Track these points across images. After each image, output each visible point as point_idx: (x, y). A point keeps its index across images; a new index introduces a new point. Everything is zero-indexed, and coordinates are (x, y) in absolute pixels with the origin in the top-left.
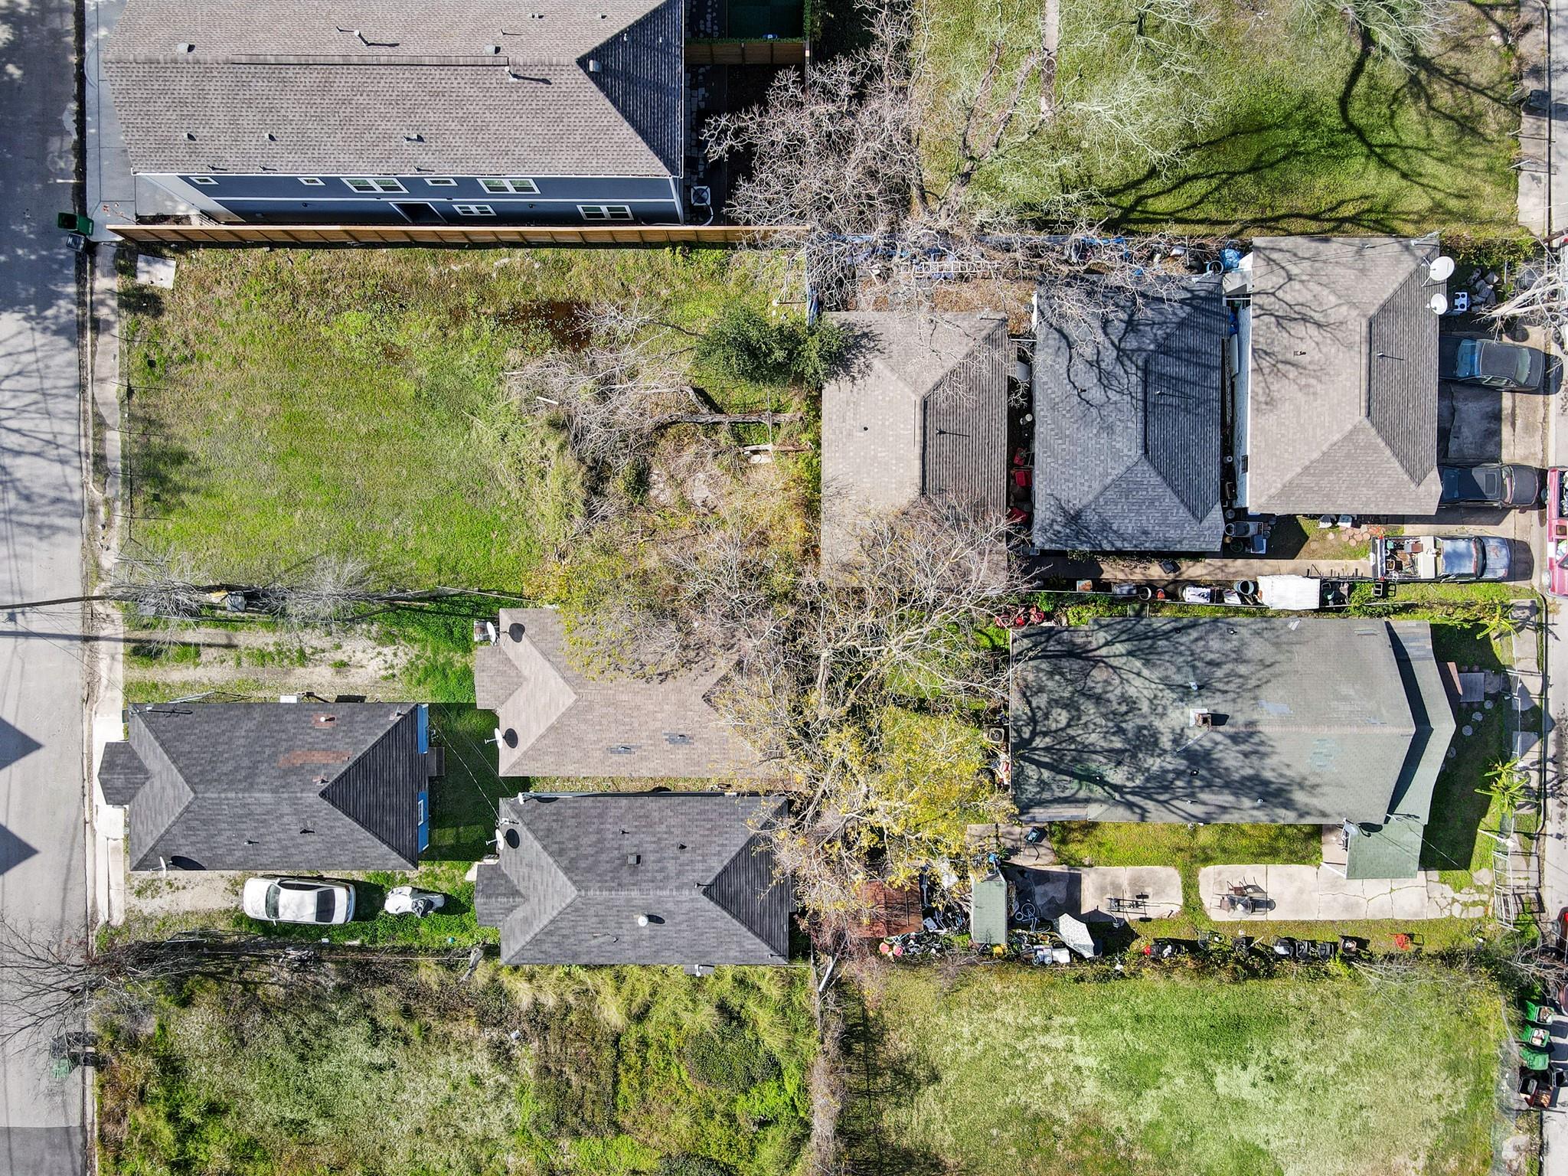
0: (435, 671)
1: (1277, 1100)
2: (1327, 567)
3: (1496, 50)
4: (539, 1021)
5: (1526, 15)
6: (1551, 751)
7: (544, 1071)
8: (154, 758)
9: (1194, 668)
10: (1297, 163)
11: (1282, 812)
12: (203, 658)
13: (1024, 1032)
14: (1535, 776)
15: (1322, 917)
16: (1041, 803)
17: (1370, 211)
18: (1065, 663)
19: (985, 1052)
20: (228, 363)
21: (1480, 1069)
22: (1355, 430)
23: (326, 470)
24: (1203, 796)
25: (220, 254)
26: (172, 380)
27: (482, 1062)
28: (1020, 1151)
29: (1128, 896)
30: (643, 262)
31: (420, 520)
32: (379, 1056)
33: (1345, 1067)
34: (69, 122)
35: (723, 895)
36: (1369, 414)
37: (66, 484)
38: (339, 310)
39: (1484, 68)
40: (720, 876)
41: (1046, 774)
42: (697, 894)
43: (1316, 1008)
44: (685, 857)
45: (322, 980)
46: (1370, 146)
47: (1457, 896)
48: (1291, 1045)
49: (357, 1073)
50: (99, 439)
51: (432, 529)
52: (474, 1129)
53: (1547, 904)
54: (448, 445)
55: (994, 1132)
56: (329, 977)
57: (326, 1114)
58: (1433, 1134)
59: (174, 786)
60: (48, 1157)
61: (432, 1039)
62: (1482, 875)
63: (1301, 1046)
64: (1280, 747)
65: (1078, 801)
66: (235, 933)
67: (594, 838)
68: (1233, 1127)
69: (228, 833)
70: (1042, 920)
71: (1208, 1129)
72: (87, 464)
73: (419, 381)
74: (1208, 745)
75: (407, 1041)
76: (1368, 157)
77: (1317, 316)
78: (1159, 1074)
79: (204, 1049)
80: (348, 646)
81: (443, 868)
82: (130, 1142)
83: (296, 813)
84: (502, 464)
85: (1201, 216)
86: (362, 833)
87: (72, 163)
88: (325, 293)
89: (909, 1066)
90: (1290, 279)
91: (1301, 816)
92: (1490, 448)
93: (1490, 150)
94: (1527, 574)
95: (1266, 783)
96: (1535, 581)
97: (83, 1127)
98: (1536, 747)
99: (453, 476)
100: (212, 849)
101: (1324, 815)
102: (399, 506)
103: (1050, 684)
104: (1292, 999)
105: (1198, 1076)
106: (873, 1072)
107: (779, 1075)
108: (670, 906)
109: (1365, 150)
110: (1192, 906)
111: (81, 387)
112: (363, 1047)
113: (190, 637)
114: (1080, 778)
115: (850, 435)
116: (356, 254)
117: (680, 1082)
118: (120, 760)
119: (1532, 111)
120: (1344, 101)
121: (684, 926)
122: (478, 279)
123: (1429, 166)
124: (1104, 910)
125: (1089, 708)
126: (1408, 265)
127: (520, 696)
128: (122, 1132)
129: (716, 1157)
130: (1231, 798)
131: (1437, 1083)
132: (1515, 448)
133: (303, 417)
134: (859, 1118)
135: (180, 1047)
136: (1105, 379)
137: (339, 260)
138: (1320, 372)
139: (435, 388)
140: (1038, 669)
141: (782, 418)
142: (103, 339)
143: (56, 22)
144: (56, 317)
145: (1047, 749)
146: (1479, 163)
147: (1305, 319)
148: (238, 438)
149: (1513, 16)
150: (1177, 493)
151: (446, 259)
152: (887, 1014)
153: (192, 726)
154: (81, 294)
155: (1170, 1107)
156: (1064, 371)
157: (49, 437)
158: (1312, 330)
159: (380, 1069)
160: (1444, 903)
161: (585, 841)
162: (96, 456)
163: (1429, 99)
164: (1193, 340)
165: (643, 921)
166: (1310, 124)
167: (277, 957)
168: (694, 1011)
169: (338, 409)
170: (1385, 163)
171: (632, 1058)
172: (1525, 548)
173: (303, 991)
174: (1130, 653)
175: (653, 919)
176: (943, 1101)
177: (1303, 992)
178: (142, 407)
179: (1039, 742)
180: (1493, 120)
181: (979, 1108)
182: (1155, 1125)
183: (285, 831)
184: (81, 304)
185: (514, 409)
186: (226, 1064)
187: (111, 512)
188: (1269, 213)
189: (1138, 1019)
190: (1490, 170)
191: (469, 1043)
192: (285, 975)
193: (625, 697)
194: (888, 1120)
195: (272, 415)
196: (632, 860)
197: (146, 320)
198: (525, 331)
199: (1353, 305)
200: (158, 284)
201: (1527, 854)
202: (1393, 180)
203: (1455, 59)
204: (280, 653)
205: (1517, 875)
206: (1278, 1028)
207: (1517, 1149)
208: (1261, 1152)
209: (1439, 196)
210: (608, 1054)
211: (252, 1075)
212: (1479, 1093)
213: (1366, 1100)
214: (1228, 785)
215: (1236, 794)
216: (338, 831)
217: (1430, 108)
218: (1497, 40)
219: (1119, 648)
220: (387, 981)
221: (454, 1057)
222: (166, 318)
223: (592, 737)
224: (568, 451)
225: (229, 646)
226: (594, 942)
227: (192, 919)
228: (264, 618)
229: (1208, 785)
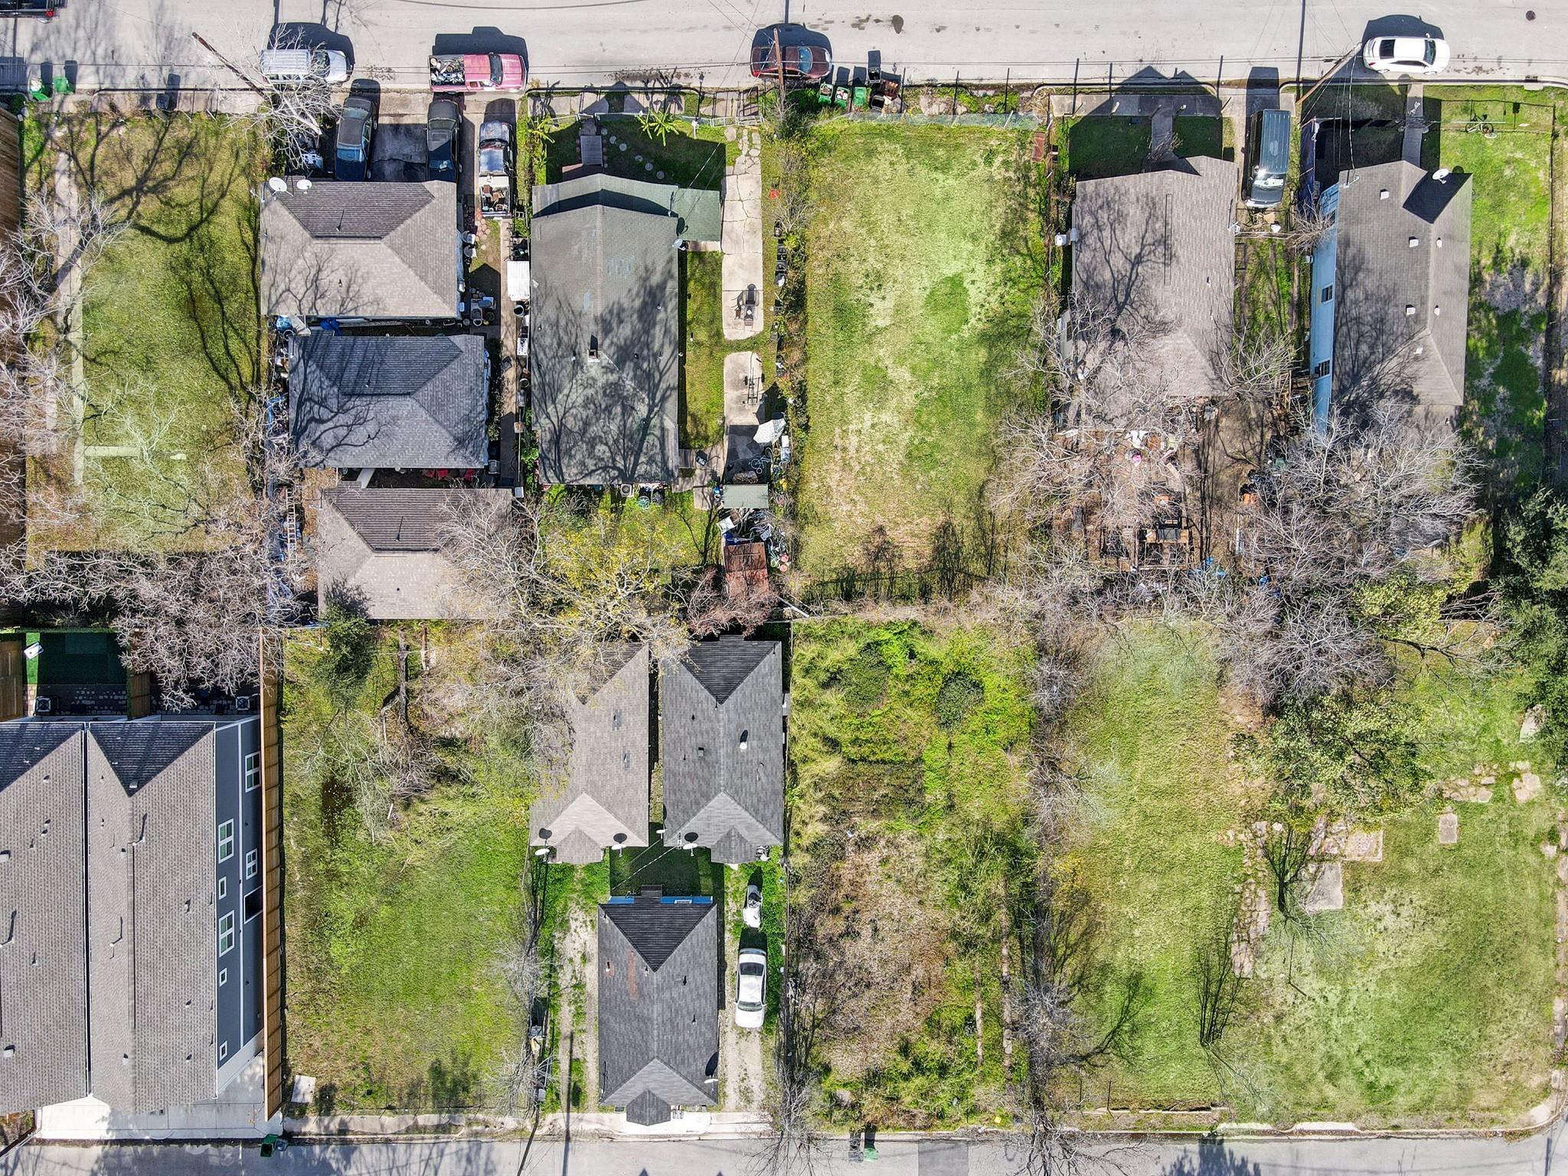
0: (587, 890)
1: (895, 281)
2: (505, 251)
3: (130, 130)
4: (838, 817)
5: (104, 107)
6: (639, 84)
7: (875, 814)
8: (634, 1088)
9: (563, 357)
10: (216, 272)
11: (668, 290)
12: (580, 1056)
13: (846, 466)
14: (656, 97)
15: (761, 251)
16: (665, 462)
17: (249, 221)
18: (563, 447)
19: (862, 494)
20: (369, 1039)
21: (871, 133)
22: (391, 247)
23: (444, 969)
24: (656, 347)
25: (290, 1044)
26: (381, 1079)
27: (871, 858)
28: (932, 468)
29: (746, 391)
30: (292, 743)
31: (479, 902)
32: (866, 931)
33: (870, 232)
34: (198, 1150)
35: (725, 690)
36: (380, 238)
37: (457, 1152)
38: (330, 961)
39: (142, 140)
40: (711, 692)
41: (642, 459)
42: (722, 708)
43: (828, 254)
44: (699, 715)
45: (811, 973)
46: (202, 221)
47: (744, 152)
48: (854, 272)
49: (878, 947)
50: (424, 1129)
51: (484, 893)
52: (919, 863)
53: (752, 85)
54: (426, 881)
55: (918, 487)
56: (809, 967)
57: (908, 969)
58: (919, 167)
59: (651, 1073)
60: (940, 1167)
61: (854, 894)
62: (730, 134)
63: (855, 264)
64: (613, 297)
65: (663, 436)
66: (777, 1034)
67: (688, 780)
68: (914, 313)
69: (687, 1036)
70: (763, 454)
71: (916, 331)
72: (443, 1137)
73: (380, 902)
74: (613, 349)
75: (856, 912)
76: (209, 223)
77: (313, 272)
78: (876, 367)
79: (861, 1056)
80: (570, 954)
81: (730, 885)
82: (927, 1107)
83: (670, 988)
84: (438, 844)
85: (254, 342)
86: (687, 942)
87: (226, 1147)
88: (317, 969)
89: (872, 549)
90: (289, 290)
91: (672, 277)
92: (418, 132)
93: (202, 134)
94: (510, 103)
95: (644, 305)
96: (516, 97)
97: (918, 1141)
98: (636, 96)
99: (447, 879)
100: (699, 1047)
101: (670, 260)
102: (470, 917)
103: (579, 457)
104: (820, 271)
105: (878, 339)
106: (876, 575)
107: (878, 644)
108: (732, 727)
109: (205, 224)
110: (752, 344)
111: (387, 1142)
112: (860, 943)
113: (564, 1065)
114: (645, 434)
115: (404, 600)
116: (289, 948)
117: (884, 715)
118: (637, 1111)
119: (172, 104)
120: (170, 240)
121: (750, 717)
122: (306, 861)
123: (215, 177)
124: (756, 409)
125: (594, 430)
126: (276, 205)
127: (590, 831)
128: (921, 1114)
129: (937, 690)
130: (658, 328)
131: (881, 166)
132: (418, 114)
133: (406, 986)
134: (910, 585)
135: (860, 1074)
136: (361, 420)
137: (293, 960)
138: (352, 270)
139: (385, 891)
140: (568, 466)
141: (402, 644)
142: (352, 1127)
143: (127, 1160)
144: (337, 1161)
145: (625, 459)
146: (212, 141)
147: (316, 280)
148: (421, 1032)
149: (104, 119)
150: (440, 370)
151: (292, 884)
152: (833, 566)
153: (613, 1062)
154: (320, 1142)
155: (900, 359)
156: (357, 450)
157: (423, 1164)
158: (322, 275)
159: (876, 930)
160: (749, 162)
161: (690, 786)
162: (436, 1132)
163: (166, 179)
164: (333, 359)
165: (743, 746)
166: (188, 264)
167: (795, 1004)
168: (829, 706)
169: (400, 961)
170: (213, 210)
171: (865, 750)
172: (491, 106)
173: (820, 986)
174: (554, 402)
175: (744, 738)
176: (897, 524)
177: (816, 263)
178: (401, 1099)
179: (620, 464)
180: (181, 132)
181: (902, 498)
182: (914, 370)
183: (684, 996)
184: (328, 1143)
185: (398, 835)
186: (872, 1039)
187: (478, 1122)
188: (251, 294)
189: (836, 383)
190: (217, 134)
191: (857, 867)
192: (807, 998)
193: (584, 759)
194: (911, 564)
195: (405, 1007)
196: (701, 753)
197: (339, 1096)
198: (344, 827)
199: (303, 250)
200: (312, 1088)
201: (715, 100)
202: (226, 204)
203: (137, 160)
204: (576, 1002)
205: (728, 108)
206: (842, 281)
207: (930, 104)
208: (932, 293)
209: (237, 171)
210: (861, 767)
211: (880, 1021)
212: (889, 134)
213: (893, 218)
214: (647, 331)
215: (655, 324)
216: (684, 958)
217: (173, 178)
218: (122, 130)
219: (551, 409)
220: (811, 927)
221: (867, 878)
222: (336, 1082)
223: (616, 781)
224: (427, 797)
225: (572, 1038)
226: (764, 780)
227: (768, 1063)
228: (551, 1013)
229: (648, 345)
